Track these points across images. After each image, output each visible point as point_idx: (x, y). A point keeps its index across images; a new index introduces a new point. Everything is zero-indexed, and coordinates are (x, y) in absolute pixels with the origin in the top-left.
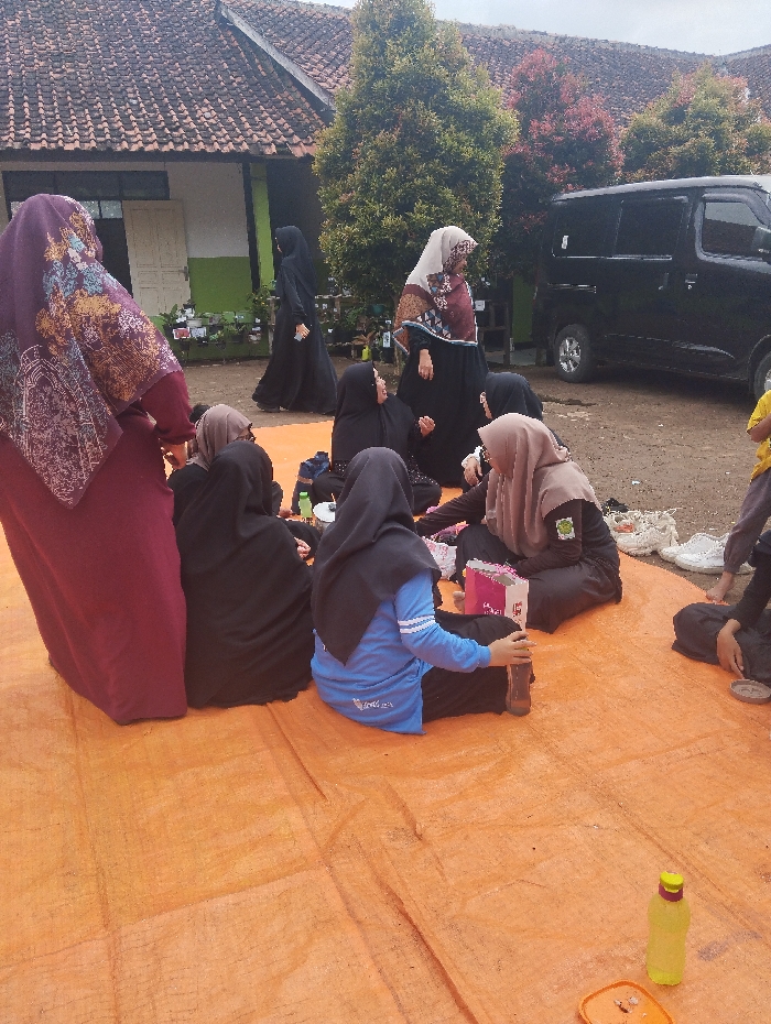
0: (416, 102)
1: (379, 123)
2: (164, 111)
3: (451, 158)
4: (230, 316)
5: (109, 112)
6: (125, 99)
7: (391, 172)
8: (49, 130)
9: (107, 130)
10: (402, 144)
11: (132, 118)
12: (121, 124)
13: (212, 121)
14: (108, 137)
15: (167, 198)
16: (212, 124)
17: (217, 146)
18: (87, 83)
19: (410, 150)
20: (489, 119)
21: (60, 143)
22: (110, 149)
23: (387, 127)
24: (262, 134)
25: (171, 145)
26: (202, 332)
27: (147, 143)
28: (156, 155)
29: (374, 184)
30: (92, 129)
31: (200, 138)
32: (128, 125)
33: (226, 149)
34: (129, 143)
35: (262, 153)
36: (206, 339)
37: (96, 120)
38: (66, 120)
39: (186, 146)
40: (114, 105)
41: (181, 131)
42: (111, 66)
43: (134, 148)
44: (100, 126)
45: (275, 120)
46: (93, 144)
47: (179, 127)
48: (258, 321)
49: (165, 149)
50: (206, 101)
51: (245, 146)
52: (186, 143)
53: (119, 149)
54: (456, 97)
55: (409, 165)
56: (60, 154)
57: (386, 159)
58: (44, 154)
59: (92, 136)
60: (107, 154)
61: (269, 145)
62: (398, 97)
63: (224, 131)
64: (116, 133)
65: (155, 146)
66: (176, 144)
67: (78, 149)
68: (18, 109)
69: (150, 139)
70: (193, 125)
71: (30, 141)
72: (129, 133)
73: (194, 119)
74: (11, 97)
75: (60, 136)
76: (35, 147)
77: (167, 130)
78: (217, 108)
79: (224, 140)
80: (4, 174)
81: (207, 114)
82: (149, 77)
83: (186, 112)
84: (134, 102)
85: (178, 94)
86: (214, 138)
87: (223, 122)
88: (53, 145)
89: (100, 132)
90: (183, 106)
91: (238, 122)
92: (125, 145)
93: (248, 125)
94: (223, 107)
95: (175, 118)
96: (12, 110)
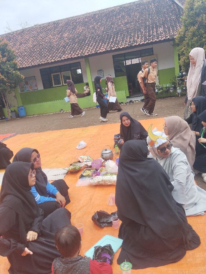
0: (203, 15)
1: (193, 24)
5: (134, 36)
6: (140, 31)
7: (195, 39)
8: (118, 44)
10: (199, 28)
11: (140, 36)
12: (136, 38)
14: (132, 42)
15: (153, 54)
16: (161, 33)
17: (160, 39)
18: (132, 28)
19: (201, 30)
22: (131, 46)
24: (175, 32)
25: (147, 41)
27: (140, 42)
28: (148, 44)
29: (190, 43)
30: (128, 41)
31: (156, 37)
32: (138, 38)
33: (163, 39)
35: (173, 38)
37: (130, 38)
38: (123, 40)
39: (151, 41)
40: (136, 33)
42: (139, 22)
43: (137, 44)
44: (131, 40)
46: (127, 45)
47: (151, 35)
48: (173, 86)
49: (146, 42)
50: (162, 26)
51: (169, 37)
52: (152, 40)
53: (133, 45)
56: (119, 49)
57: (194, 35)
58: (116, 50)
59: (128, 43)
61: (176, 35)
62: (198, 15)
63: (164, 34)
64: (134, 41)
65: (143, 42)
66: (149, 41)
67: (123, 47)
68: (113, 40)
69: (142, 41)
70: (155, 34)
71: (113, 47)
72: (137, 40)
73: (157, 32)
74: (112, 37)
75: (120, 45)
76: (113, 49)
77: (148, 37)
78: (164, 27)
79: (163, 36)
80: (113, 56)
81: (161, 30)
82: (148, 23)
83: (155, 31)
84: (142, 31)
85: (155, 26)
86: (160, 37)
87: (165, 31)
88: (118, 48)
89: (130, 42)
90: (155, 29)
91: (169, 30)
92: (135, 43)
93: (171, 30)
94: (166, 27)
95: (151, 33)
96: (112, 40)
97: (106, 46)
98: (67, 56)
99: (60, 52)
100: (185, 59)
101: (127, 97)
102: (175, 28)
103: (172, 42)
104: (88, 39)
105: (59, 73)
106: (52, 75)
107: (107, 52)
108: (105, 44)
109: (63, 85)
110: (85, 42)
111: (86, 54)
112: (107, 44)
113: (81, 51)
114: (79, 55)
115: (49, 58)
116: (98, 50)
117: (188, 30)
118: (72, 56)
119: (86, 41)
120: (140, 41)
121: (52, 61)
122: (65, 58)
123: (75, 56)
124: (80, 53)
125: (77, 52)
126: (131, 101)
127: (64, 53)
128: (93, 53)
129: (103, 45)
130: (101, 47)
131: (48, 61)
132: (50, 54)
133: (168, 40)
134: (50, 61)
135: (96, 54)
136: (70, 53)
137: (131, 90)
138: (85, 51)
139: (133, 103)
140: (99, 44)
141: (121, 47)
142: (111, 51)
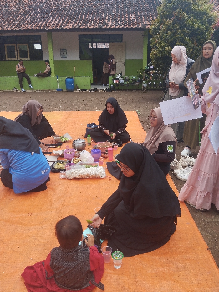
0: (180, 10)
1: (169, 17)
2: (121, 16)
3: (191, 28)
4: (131, 77)
5: (105, 17)
6: (111, 13)
7: (169, 33)
8: (87, 23)
9: (102, 22)
10: (174, 23)
11: (111, 18)
12: (107, 20)
13: (134, 19)
14: (102, 24)
15: (122, 42)
16: (133, 20)
17: (132, 26)
18: (103, 9)
19: (176, 25)
20: (206, 14)
21: (88, 27)
23: (170, 18)
24: (147, 22)
26: (122, 81)
27: (111, 26)
28: (118, 29)
29: (164, 38)
30: (98, 22)
31: (128, 24)
32: (109, 20)
33: (134, 27)
34: (107, 26)
35: (145, 28)
36: (123, 83)
37: (101, 19)
38: (93, 19)
40: (107, 15)
41: (123, 22)
42: (111, 3)
43: (108, 27)
44: (101, 21)
45: (153, 17)
46: (97, 27)
47: (123, 21)
48: (139, 79)
49: (117, 27)
50: (134, 13)
51: (140, 26)
52: (123, 25)
53: (104, 28)
54: (194, 7)
55: (175, 30)
56: (88, 30)
57: (168, 29)
58: (84, 30)
59: (98, 24)
60: (100, 29)
61: (148, 25)
62: (175, 8)
63: (136, 21)
64: (104, 23)
65: (114, 27)
66: (120, 26)
67: (92, 28)
68: (81, 17)
69: (113, 25)
70: (127, 20)
71: (81, 26)
72: (108, 23)
73: (129, 18)
74: (81, 14)
75: (89, 24)
76: (81, 27)
77: (119, 22)
78: (137, 15)
79: (135, 24)
80: (79, 35)
81: (133, 16)
82: (120, 6)
83: (127, 16)
84: (113, 14)
85: (127, 11)
86: (132, 23)
87: (137, 18)
88: (86, 27)
89: (100, 23)
90: (127, 14)
91: (141, 19)
92: (106, 26)
93: (144, 19)
94: (139, 14)
95: (123, 18)
96: (79, 17)
97: (73, 22)
98: (27, 26)
99: (18, 21)
100: (158, 53)
101: (92, 84)
102: (147, 17)
103: (142, 32)
104: (53, 11)
105: (15, 45)
106: (6, 45)
107: (73, 30)
108: (72, 20)
109: (18, 60)
110: (49, 14)
111: (50, 28)
112: (74, 21)
113: (44, 23)
114: (42, 28)
115: (4, 25)
116: (64, 26)
117: (163, 22)
118: (33, 27)
119: (50, 12)
120: (110, 24)
121: (8, 29)
122: (24, 28)
123: (37, 28)
124: (43, 25)
125: (39, 23)
126: (95, 89)
127: (23, 22)
128: (58, 27)
129: (70, 21)
130: (67, 22)
131: (3, 28)
132: (6, 21)
133: (140, 29)
134: (5, 29)
135: (62, 30)
136: (31, 23)
137: (95, 77)
138: (48, 24)
139: (98, 91)
140: (65, 19)
141: (90, 28)
142: (79, 30)
